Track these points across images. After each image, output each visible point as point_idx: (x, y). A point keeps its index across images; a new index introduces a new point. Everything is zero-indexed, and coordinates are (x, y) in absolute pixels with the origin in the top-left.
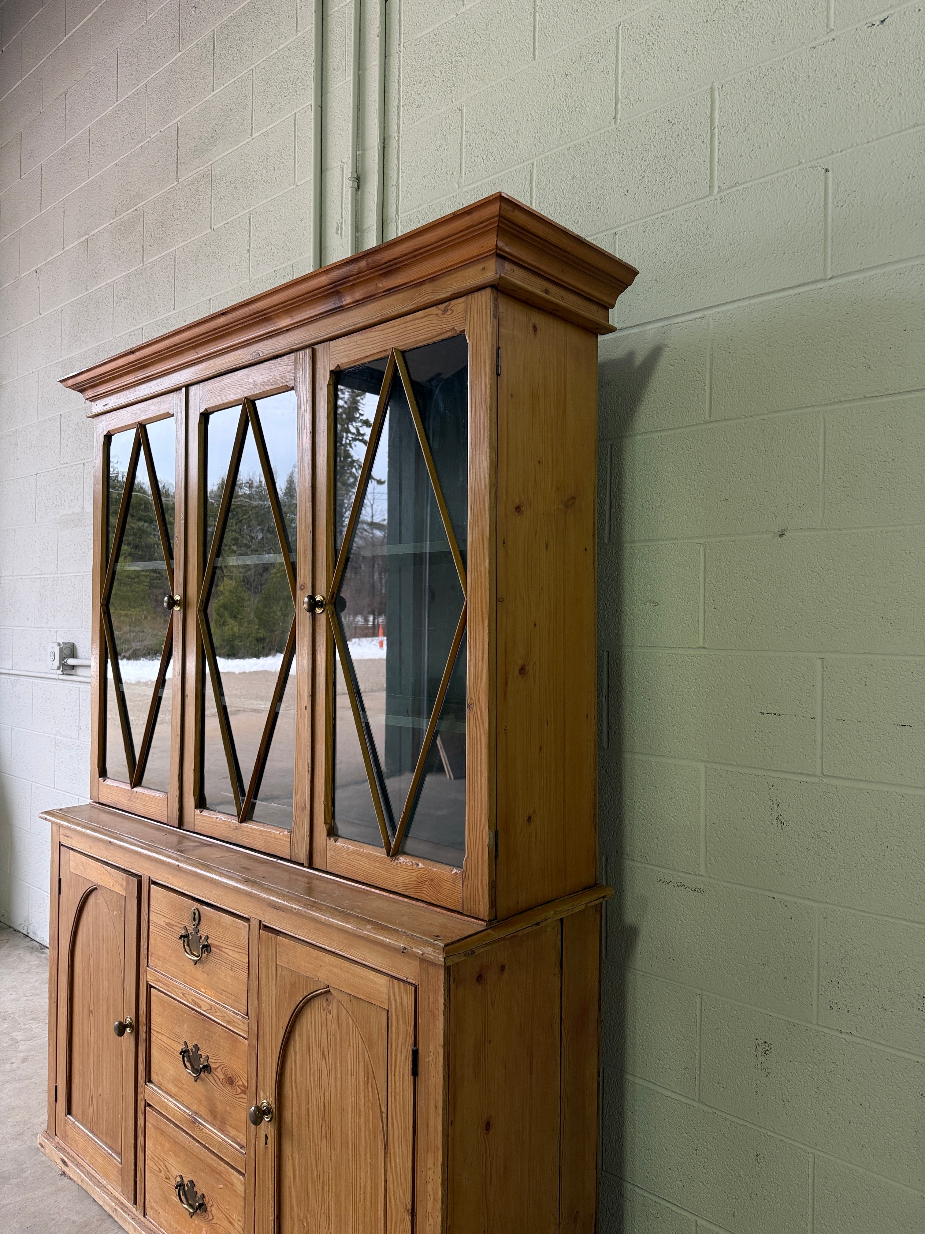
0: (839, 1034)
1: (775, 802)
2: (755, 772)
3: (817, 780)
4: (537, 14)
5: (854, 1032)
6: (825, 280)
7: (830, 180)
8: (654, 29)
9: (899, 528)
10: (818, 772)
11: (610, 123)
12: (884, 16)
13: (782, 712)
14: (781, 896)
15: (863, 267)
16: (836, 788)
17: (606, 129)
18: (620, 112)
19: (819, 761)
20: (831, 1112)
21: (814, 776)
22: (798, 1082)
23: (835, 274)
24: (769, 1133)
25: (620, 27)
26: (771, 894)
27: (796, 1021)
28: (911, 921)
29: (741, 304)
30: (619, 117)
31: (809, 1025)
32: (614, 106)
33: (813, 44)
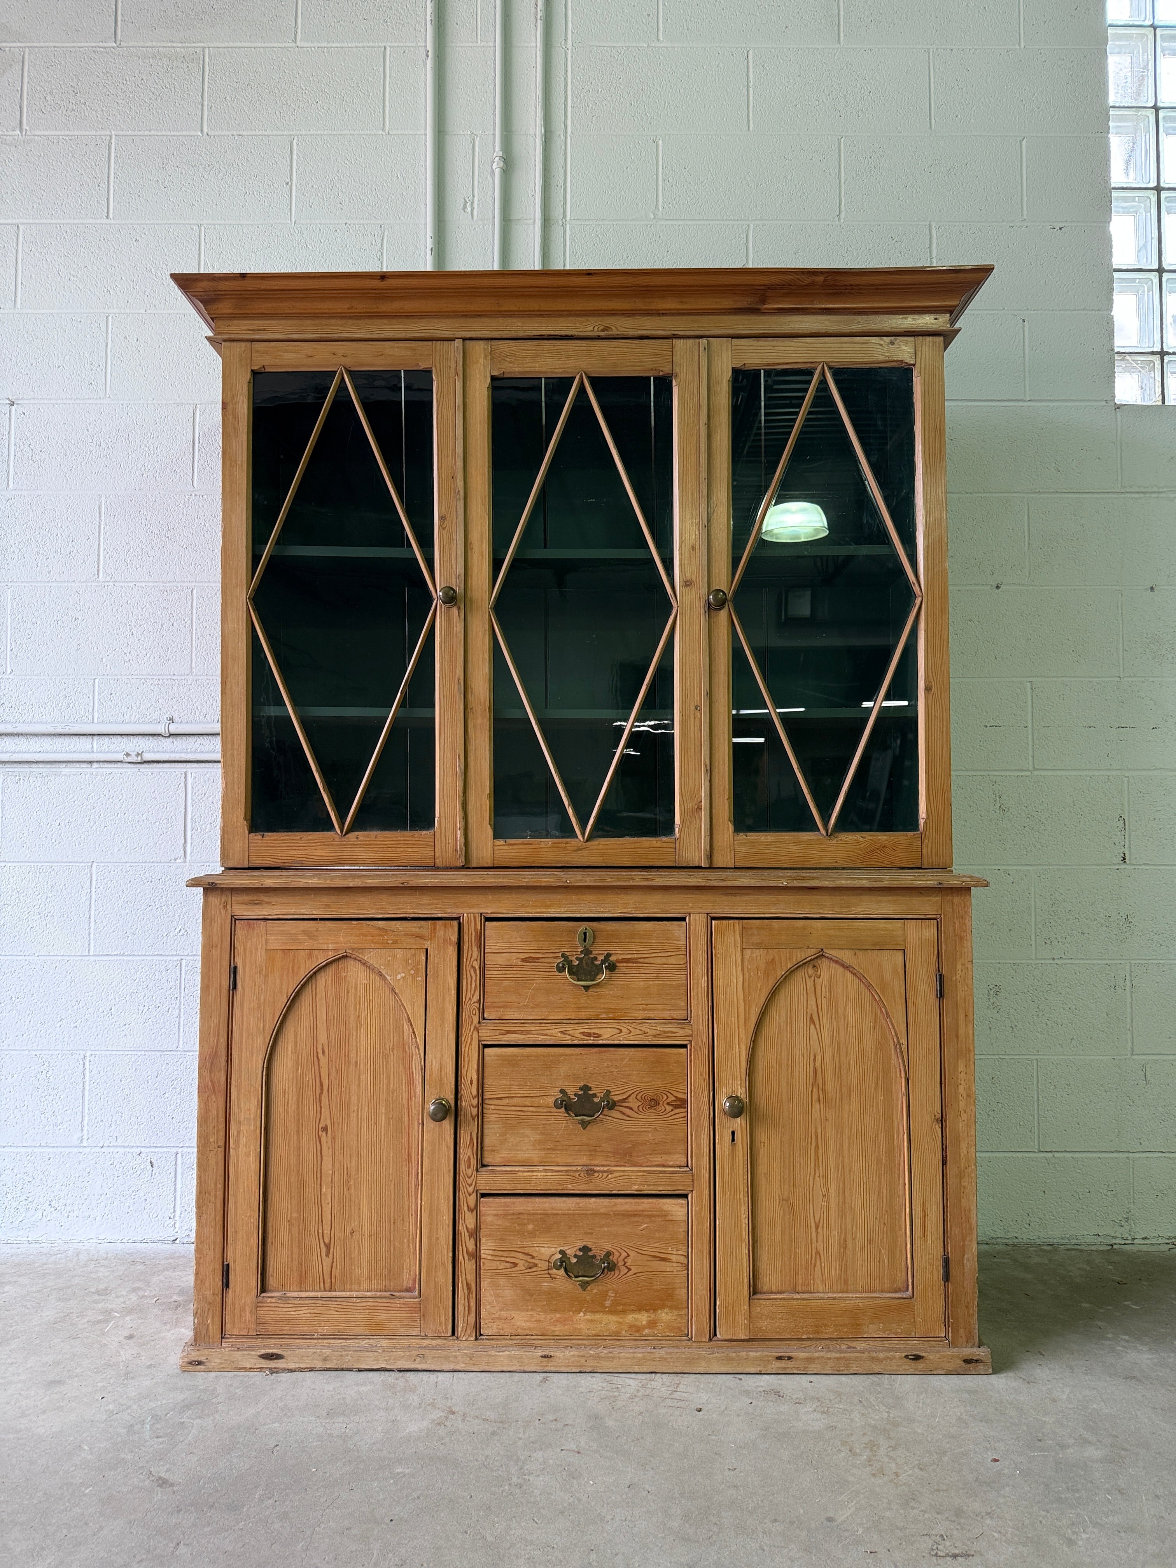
0: (1052, 962)
1: (997, 795)
2: (981, 773)
3: (1029, 773)
4: (751, 90)
5: (1063, 956)
6: (1025, 401)
7: (1026, 329)
8: (876, 157)
9: (1083, 588)
10: (1031, 769)
11: (834, 218)
12: (1062, 225)
13: (1001, 724)
14: (1005, 867)
15: (1052, 398)
16: (1044, 777)
17: (830, 223)
18: (843, 213)
19: (1031, 758)
20: (1049, 1022)
21: (1028, 770)
22: (1022, 1008)
23: (1032, 398)
24: (1001, 1057)
25: (842, 140)
26: (996, 867)
27: (1020, 962)
28: (1099, 865)
29: (960, 403)
30: (843, 215)
31: (1030, 961)
32: (838, 205)
33: (1012, 225)
